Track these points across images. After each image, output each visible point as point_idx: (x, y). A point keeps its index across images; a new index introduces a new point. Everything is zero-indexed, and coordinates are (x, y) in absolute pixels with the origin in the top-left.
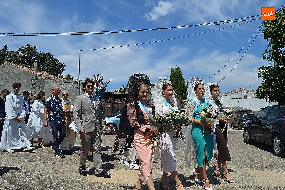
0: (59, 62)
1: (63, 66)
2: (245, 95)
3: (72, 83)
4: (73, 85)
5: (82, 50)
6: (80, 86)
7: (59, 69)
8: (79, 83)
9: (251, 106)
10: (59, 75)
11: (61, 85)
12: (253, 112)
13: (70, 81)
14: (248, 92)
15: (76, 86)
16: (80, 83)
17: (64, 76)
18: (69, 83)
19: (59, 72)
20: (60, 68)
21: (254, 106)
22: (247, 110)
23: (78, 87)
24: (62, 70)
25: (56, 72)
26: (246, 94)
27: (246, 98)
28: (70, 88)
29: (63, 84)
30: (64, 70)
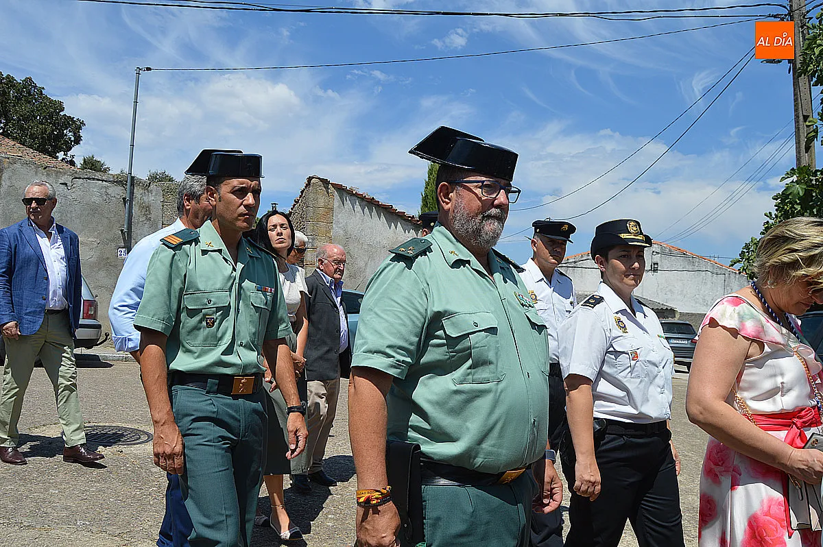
0: (62, 113)
1: (76, 126)
2: (655, 261)
3: (103, 181)
4: (106, 188)
5: (149, 69)
6: (132, 193)
7: (63, 135)
8: (129, 184)
9: (669, 296)
10: (61, 155)
11: (66, 184)
12: (677, 316)
13: (98, 175)
14: (663, 253)
15: (117, 191)
16: (132, 185)
17: (79, 161)
18: (94, 179)
19: (62, 144)
20: (65, 132)
21: (679, 297)
22: (662, 307)
23: (124, 199)
24: (73, 139)
25: (51, 145)
26: (657, 258)
27: (655, 270)
28: (96, 199)
29: (69, 184)
30: (78, 140)
